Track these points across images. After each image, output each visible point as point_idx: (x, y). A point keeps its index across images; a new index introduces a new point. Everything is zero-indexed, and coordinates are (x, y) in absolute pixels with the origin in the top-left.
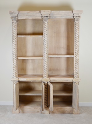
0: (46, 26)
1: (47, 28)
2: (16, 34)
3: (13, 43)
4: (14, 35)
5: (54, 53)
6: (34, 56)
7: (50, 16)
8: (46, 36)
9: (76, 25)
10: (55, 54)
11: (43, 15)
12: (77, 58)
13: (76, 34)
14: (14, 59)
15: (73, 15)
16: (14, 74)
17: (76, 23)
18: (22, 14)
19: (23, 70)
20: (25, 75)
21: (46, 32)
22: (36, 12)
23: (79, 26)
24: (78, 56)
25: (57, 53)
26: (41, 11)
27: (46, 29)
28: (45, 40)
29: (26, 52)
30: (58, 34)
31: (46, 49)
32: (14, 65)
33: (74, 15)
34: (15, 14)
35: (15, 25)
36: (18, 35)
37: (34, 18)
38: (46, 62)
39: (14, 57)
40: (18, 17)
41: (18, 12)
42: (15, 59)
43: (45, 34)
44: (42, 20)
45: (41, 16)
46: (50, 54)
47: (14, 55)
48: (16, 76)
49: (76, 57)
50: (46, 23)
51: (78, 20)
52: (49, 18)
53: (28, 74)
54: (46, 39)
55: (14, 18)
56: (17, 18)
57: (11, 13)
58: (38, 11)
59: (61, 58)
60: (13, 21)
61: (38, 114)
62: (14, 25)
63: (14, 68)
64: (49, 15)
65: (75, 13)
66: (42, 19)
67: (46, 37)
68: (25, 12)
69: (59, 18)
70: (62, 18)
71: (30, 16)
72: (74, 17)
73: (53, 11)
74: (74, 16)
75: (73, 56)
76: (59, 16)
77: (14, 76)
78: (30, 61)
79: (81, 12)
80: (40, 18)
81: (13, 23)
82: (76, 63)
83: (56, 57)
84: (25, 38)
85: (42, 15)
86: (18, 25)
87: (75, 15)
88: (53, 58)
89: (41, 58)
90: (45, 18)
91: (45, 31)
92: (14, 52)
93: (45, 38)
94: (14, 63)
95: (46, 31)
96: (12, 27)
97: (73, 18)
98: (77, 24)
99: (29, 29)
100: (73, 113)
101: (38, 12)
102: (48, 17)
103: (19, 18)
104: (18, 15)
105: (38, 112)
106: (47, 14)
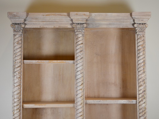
0: (80, 43)
1: (81, 45)
2: (20, 57)
3: (14, 76)
4: (16, 58)
5: (96, 95)
6: (57, 101)
7: (88, 22)
8: (81, 61)
9: (139, 40)
10: (98, 98)
11: (74, 21)
12: (143, 105)
13: (138, 57)
14: (15, 108)
15: (132, 20)
17: (139, 37)
18: (33, 18)
21: (80, 54)
22: (60, 15)
23: (144, 43)
24: (144, 101)
25: (102, 95)
26: (72, 13)
27: (81, 47)
28: (78, 69)
29: (40, 93)
30: (103, 57)
31: (81, 87)
33: (134, 20)
34: (19, 17)
35: (20, 39)
36: (24, 59)
37: (58, 27)
38: (81, 114)
39: (15, 104)
40: (25, 24)
41: (25, 14)
42: (18, 107)
43: (79, 58)
44: (72, 30)
45: (71, 22)
46: (88, 98)
47: (16, 100)
49: (141, 103)
50: (80, 35)
51: (143, 31)
52: (86, 27)
54: (81, 68)
55: (17, 26)
56: (23, 26)
57: (11, 15)
58: (66, 14)
59: (111, 104)
60: (15, 31)
62: (16, 40)
64: (87, 20)
65: (136, 17)
66: (73, 28)
67: (81, 64)
68: (40, 15)
69: (105, 26)
70: (111, 26)
71: (49, 23)
72: (135, 25)
73: (93, 14)
74: (135, 23)
75: (134, 101)
76: (106, 23)
78: (49, 112)
79: (148, 15)
80: (69, 26)
81: (15, 35)
82: (141, 115)
83: (100, 103)
84: (39, 66)
85: (72, 20)
86: (25, 40)
87: (136, 22)
88: (95, 104)
89: (71, 105)
90: (79, 26)
91: (78, 51)
92: (15, 93)
93: (78, 66)
94: (16, 115)
95: (81, 51)
96: (14, 43)
97: (132, 27)
98: (141, 38)
99: (48, 48)
101: (65, 16)
102: (85, 25)
103: (27, 27)
104: (25, 20)
106: (81, 19)
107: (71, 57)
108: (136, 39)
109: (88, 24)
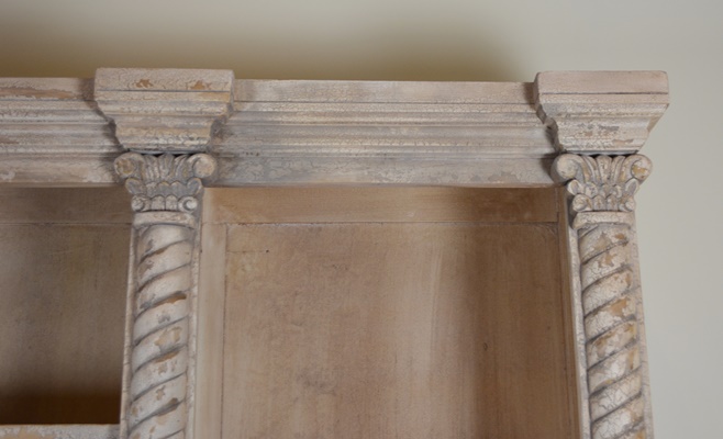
0: (161, 289)
1: (174, 310)
7: (228, 145)
9: (593, 272)
11: (126, 136)
13: (596, 394)
15: (539, 133)
17: (590, 246)
21: (155, 375)
22: (30, 92)
23: (632, 288)
26: (104, 78)
27: (166, 322)
33: (552, 133)
43: (150, 405)
45: (106, 145)
50: (168, 236)
51: (617, 199)
52: (214, 181)
58: (68, 85)
65: (569, 104)
69: (351, 176)
70: (391, 175)
72: (564, 166)
74: (559, 152)
76: (356, 149)
79: (649, 90)
87: (565, 140)
90: (157, 171)
91: (147, 351)
98: (604, 251)
101: (63, 97)
102: (206, 164)
106: (179, 122)
107: (100, 404)
108: (575, 261)
109: (232, 158)
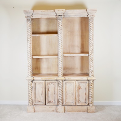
0: (60, 25)
1: (61, 27)
2: (30, 33)
3: (28, 43)
4: (28, 34)
6: (48, 55)
7: (64, 15)
8: (61, 34)
10: (69, 53)
12: (92, 56)
13: (90, 32)
14: (29, 58)
15: (87, 13)
16: (29, 73)
17: (90, 22)
18: (36, 13)
19: (38, 69)
20: (40, 74)
21: (60, 31)
22: (50, 11)
23: (93, 25)
24: (92, 54)
25: (71, 52)
26: (56, 10)
27: (61, 28)
28: (60, 39)
29: (40, 51)
31: (61, 48)
32: (29, 64)
33: (88, 13)
34: (30, 13)
35: (30, 24)
36: (32, 34)
37: (49, 17)
38: (61, 61)
39: (29, 56)
40: (32, 16)
41: (32, 11)
42: (30, 57)
43: (60, 33)
44: (56, 19)
45: (56, 15)
46: (64, 53)
47: (29, 54)
48: (31, 75)
49: (91, 55)
50: (60, 21)
51: (92, 19)
52: (63, 17)
53: (43, 73)
54: (61, 38)
55: (28, 17)
56: (31, 17)
57: (25, 12)
58: (53, 10)
59: (76, 56)
60: (27, 20)
61: (54, 113)
62: (28, 24)
63: (29, 67)
64: (64, 14)
65: (89, 11)
66: (57, 17)
67: (61, 36)
68: (40, 11)
69: (73, 17)
70: (76, 17)
71: (44, 15)
72: (89, 16)
73: (67, 10)
74: (88, 15)
75: (87, 55)
76: (73, 15)
77: (29, 75)
78: (45, 60)
79: (95, 10)
80: (55, 17)
81: (27, 22)
82: (90, 61)
83: (70, 55)
84: (39, 37)
85: (56, 14)
86: (33, 24)
87: (89, 14)
88: (67, 56)
89: (56, 57)
90: (60, 17)
92: (29, 51)
93: (60, 37)
94: (29, 62)
95: (61, 30)
96: (27, 26)
97: (87, 17)
99: (43, 28)
100: (88, 111)
101: (53, 11)
102: (63, 16)
104: (32, 14)
105: (53, 111)
106: (61, 13)
107: (56, 33)
108: (89, 23)
109: (65, 15)
